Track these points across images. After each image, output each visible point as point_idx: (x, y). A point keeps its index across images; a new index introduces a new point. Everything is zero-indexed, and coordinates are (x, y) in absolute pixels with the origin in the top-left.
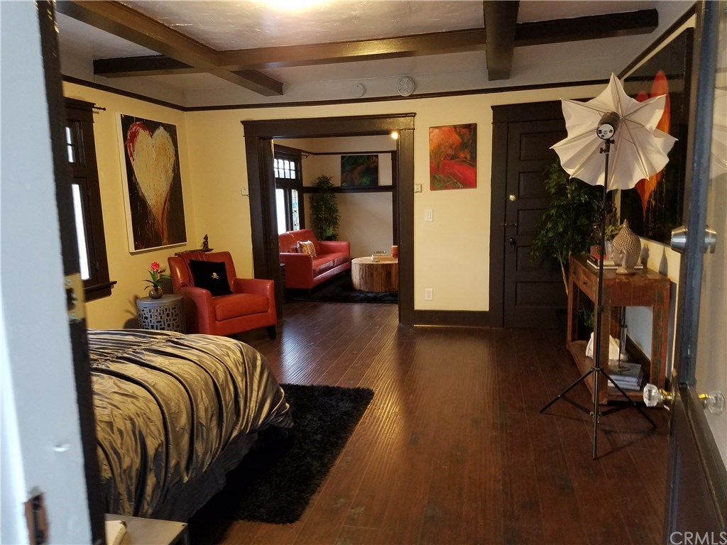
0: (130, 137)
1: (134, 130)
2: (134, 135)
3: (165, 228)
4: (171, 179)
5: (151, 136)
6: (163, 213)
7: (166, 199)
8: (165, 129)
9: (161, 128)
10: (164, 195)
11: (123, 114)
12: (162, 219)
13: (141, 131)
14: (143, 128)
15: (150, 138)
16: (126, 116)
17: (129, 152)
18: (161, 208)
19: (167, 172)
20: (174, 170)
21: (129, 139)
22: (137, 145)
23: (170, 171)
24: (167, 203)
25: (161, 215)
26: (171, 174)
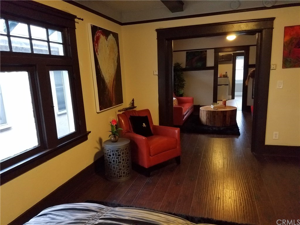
0: (96, 39)
1: (98, 35)
2: (98, 38)
3: (114, 96)
4: (116, 67)
5: (107, 39)
6: (113, 87)
7: (114, 79)
8: (113, 35)
9: (111, 35)
10: (113, 76)
11: (92, 24)
12: (112, 91)
13: (102, 36)
14: (103, 35)
15: (106, 40)
16: (94, 26)
17: (95, 50)
18: (112, 84)
19: (114, 62)
20: (117, 61)
21: (96, 41)
22: (100, 44)
23: (116, 62)
24: (115, 81)
25: (112, 88)
26: (116, 64)
